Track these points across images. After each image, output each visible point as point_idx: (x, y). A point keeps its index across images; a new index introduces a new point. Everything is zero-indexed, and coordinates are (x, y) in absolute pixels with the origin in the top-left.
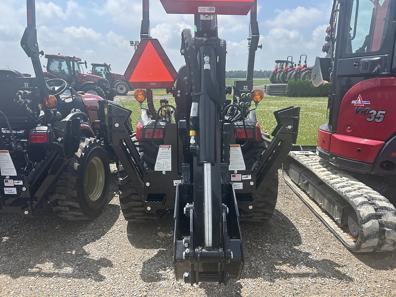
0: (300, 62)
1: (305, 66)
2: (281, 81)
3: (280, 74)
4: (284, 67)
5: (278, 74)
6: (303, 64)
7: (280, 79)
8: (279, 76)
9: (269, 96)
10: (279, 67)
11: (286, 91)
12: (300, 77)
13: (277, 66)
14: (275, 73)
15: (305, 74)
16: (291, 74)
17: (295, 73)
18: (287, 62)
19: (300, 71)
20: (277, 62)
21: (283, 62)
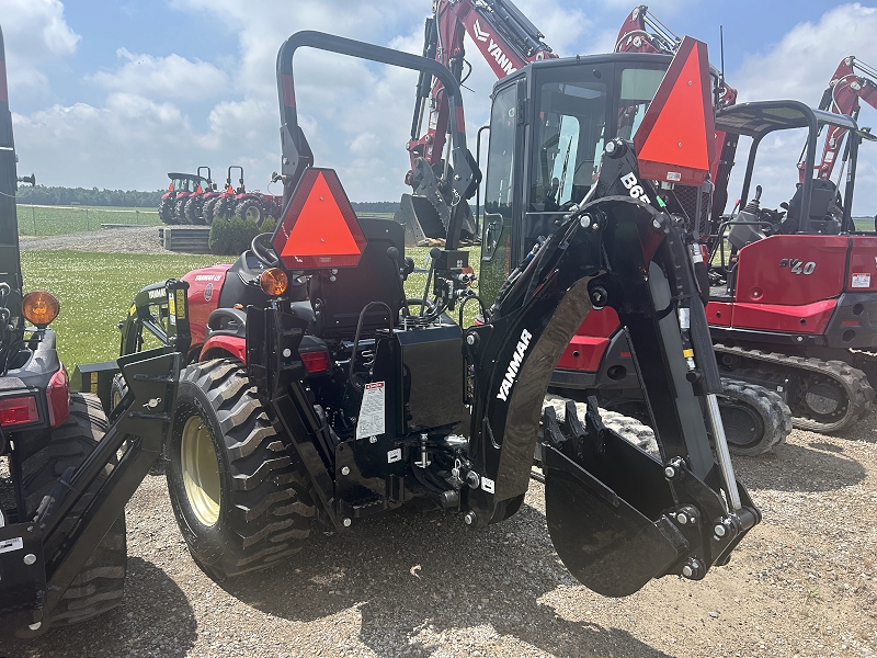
0: (229, 181)
1: (241, 190)
2: (189, 220)
3: (184, 204)
4: (191, 189)
5: (179, 205)
6: (236, 185)
7: (187, 215)
8: (182, 208)
9: (173, 253)
10: (177, 188)
11: (211, 243)
12: (232, 213)
13: (172, 186)
14: (170, 202)
15: (243, 208)
16: (212, 205)
17: (220, 202)
18: (197, 179)
19: (231, 200)
20: (173, 176)
21: (189, 177)
